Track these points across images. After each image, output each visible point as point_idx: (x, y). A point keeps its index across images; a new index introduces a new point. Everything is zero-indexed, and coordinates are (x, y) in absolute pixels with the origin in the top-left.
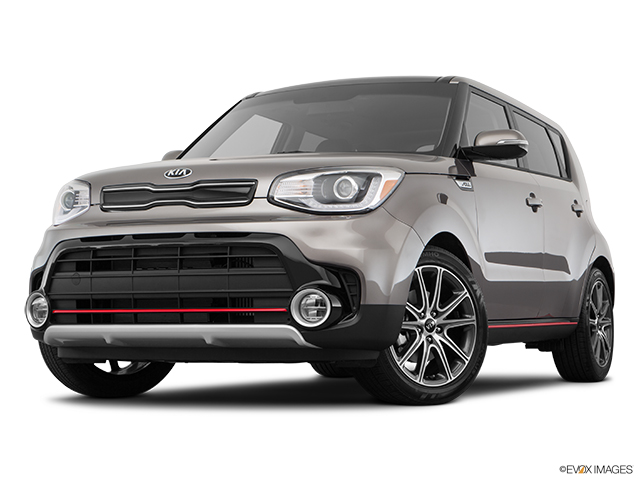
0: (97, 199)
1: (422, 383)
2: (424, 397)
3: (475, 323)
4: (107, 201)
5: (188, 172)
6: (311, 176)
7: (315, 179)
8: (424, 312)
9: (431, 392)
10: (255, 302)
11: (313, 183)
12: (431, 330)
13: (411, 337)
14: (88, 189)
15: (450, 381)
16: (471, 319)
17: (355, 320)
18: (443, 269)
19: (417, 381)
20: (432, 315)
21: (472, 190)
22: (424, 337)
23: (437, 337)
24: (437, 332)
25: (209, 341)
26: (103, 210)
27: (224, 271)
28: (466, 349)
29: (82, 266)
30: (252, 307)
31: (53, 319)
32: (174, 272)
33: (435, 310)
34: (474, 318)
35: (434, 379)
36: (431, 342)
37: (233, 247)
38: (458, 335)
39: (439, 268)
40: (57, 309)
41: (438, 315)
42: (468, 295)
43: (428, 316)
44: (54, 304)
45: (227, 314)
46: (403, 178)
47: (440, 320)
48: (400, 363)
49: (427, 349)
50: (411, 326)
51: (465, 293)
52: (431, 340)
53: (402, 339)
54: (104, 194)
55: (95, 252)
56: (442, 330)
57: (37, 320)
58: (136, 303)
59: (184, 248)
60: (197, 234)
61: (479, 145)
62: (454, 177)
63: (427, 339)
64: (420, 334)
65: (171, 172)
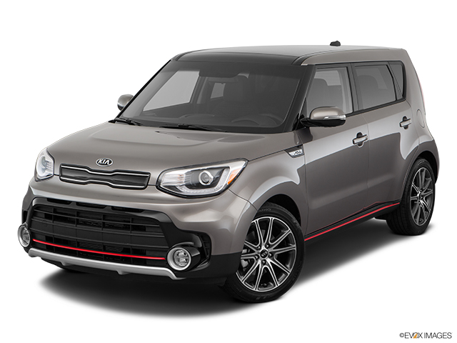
0: (57, 172)
1: (257, 290)
2: (258, 298)
3: (295, 249)
4: (64, 174)
5: (110, 162)
6: (183, 172)
7: (187, 174)
8: (260, 246)
9: (262, 295)
10: (147, 253)
11: (185, 176)
12: (265, 257)
13: (251, 262)
14: (53, 162)
15: (276, 286)
16: (294, 247)
18: (274, 218)
19: (254, 290)
20: (265, 246)
21: (303, 155)
22: (259, 262)
23: (269, 261)
24: (269, 257)
25: (120, 273)
26: (61, 179)
27: (128, 233)
28: (288, 266)
29: (48, 217)
30: (145, 256)
31: (33, 245)
32: (100, 230)
33: (267, 243)
34: (295, 246)
35: (266, 287)
36: (264, 264)
37: (134, 218)
38: (283, 258)
39: (270, 218)
40: (35, 239)
41: (270, 246)
42: (291, 232)
43: (263, 248)
44: (33, 235)
45: (130, 258)
46: (246, 165)
47: (271, 250)
48: (242, 279)
49: (262, 268)
50: (251, 256)
51: (289, 231)
52: (264, 263)
53: (244, 264)
54: (61, 169)
55: (55, 210)
56: (272, 255)
57: (25, 242)
58: (78, 244)
59: (105, 216)
60: (113, 208)
61: (312, 118)
62: (288, 151)
63: (262, 262)
64: (257, 259)
65: (100, 161)
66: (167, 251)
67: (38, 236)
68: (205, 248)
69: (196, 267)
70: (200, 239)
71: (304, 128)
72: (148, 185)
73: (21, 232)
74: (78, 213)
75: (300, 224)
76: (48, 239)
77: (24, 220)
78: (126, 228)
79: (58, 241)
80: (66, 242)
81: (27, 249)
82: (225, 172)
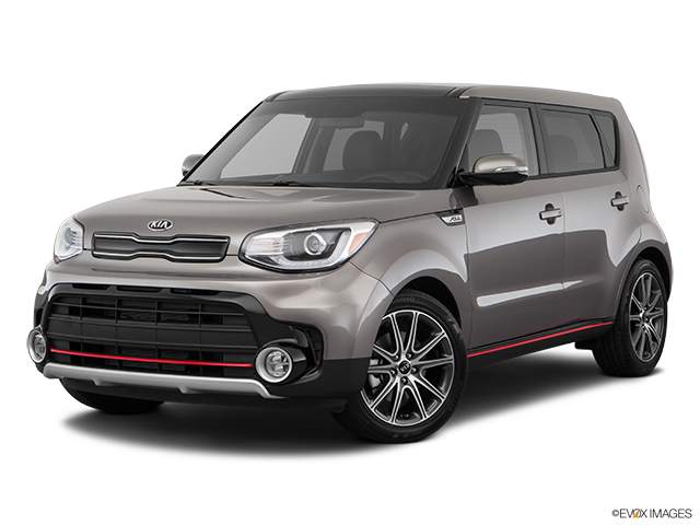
0: (89, 245)
1: (394, 423)
2: (395, 436)
3: (453, 362)
4: (98, 247)
5: (169, 224)
6: (280, 235)
7: (285, 237)
8: (399, 355)
9: (403, 431)
10: (225, 358)
11: (282, 240)
12: (406, 372)
13: (385, 379)
14: (82, 231)
15: (424, 419)
16: (450, 358)
17: (316, 375)
18: (419, 313)
19: (390, 422)
20: (407, 356)
21: (463, 222)
22: (398, 379)
23: (412, 378)
24: (413, 373)
25: (183, 391)
26: (94, 255)
27: (196, 327)
28: (442, 388)
29: (73, 311)
30: (222, 362)
31: (51, 357)
32: (153, 325)
33: (410, 352)
34: (452, 357)
35: (408, 418)
36: (406, 384)
37: (204, 305)
38: (435, 376)
39: (414, 312)
40: (54, 348)
41: (414, 356)
42: (446, 335)
43: (403, 358)
44: (50, 343)
45: (199, 366)
46: (376, 228)
47: (416, 362)
48: (372, 405)
49: (401, 390)
50: (384, 370)
51: (443, 334)
52: (405, 382)
53: (375, 382)
54: (95, 240)
55: (85, 299)
56: (418, 371)
57: (37, 355)
58: (120, 350)
59: (160, 303)
60: (172, 290)
61: (476, 171)
62: (441, 214)
63: (401, 381)
64: (394, 376)
65: (154, 224)
66: (254, 354)
67: (58, 344)
68: (313, 349)
69: (299, 378)
70: (306, 335)
71: (465, 186)
72: (226, 255)
73: (33, 342)
74: (120, 301)
75: (459, 324)
76: (74, 346)
77: (37, 322)
78: (193, 319)
79: (89, 347)
80: (100, 348)
81: (40, 367)
82: (343, 236)
